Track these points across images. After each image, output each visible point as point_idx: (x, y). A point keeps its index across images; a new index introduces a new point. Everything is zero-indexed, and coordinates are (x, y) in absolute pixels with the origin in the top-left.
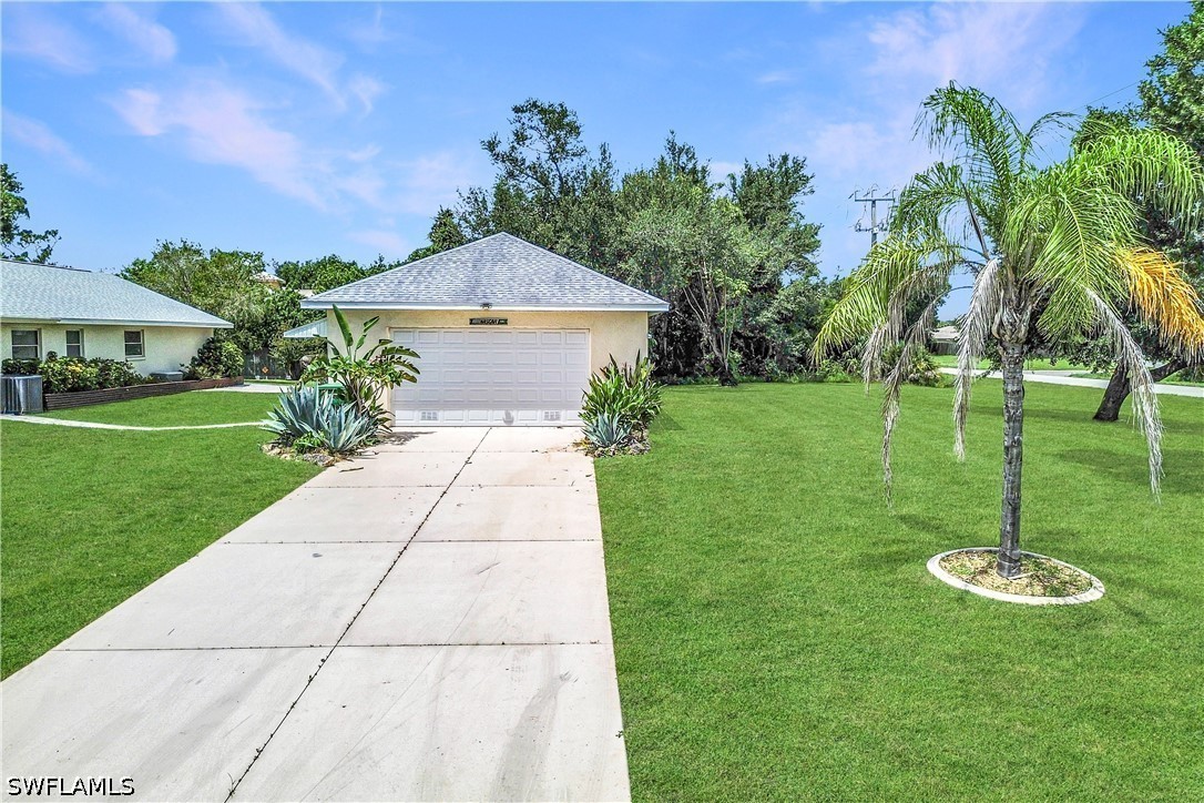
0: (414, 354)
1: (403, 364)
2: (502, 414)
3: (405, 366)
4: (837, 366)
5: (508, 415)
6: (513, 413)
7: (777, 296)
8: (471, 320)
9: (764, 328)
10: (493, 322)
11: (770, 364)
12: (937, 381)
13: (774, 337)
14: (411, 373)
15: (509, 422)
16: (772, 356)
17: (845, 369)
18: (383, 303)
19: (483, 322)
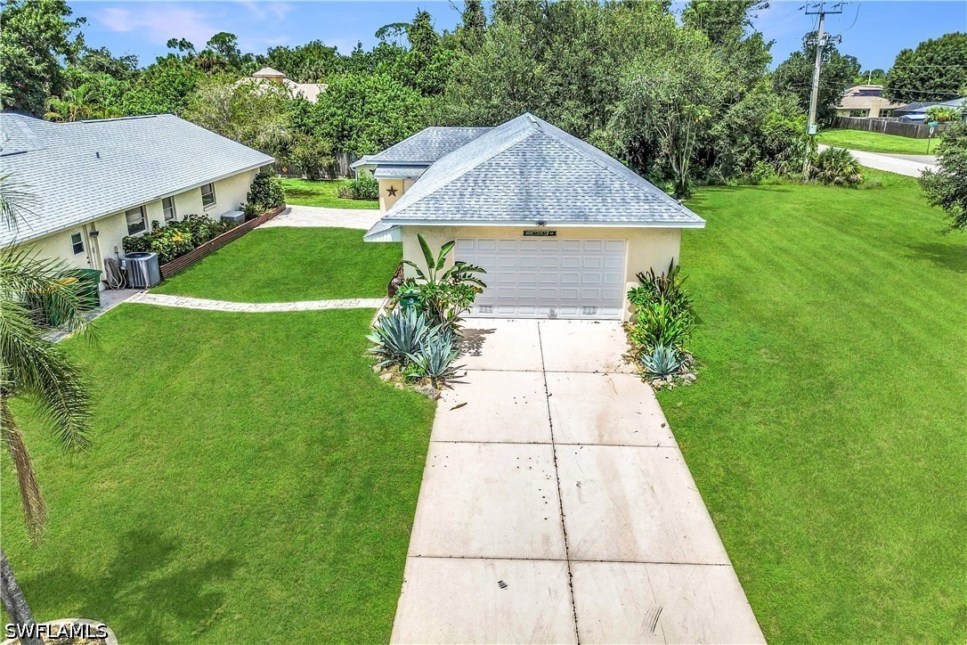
0: (482, 270)
1: (473, 280)
2: (547, 310)
3: (475, 281)
4: (771, 167)
5: (552, 312)
6: (557, 311)
7: (728, 111)
8: (525, 232)
9: (713, 139)
10: (544, 234)
11: (715, 171)
12: (859, 183)
13: (722, 148)
14: (479, 286)
15: (553, 317)
16: (718, 165)
17: (776, 170)
18: (452, 221)
19: (535, 234)
